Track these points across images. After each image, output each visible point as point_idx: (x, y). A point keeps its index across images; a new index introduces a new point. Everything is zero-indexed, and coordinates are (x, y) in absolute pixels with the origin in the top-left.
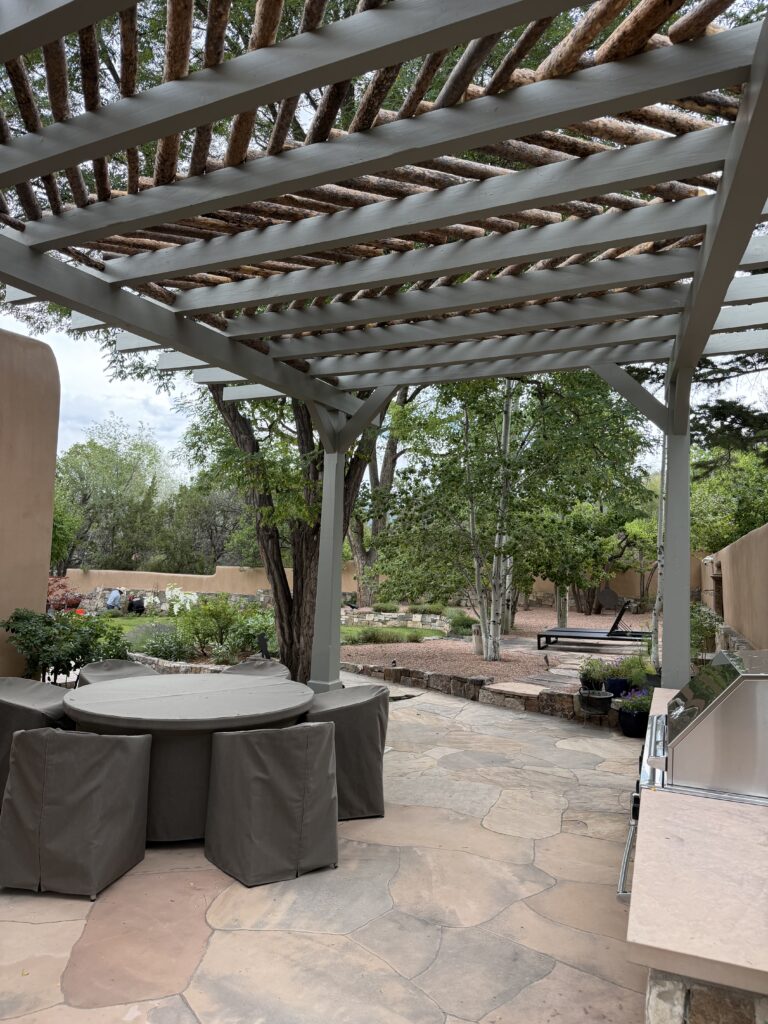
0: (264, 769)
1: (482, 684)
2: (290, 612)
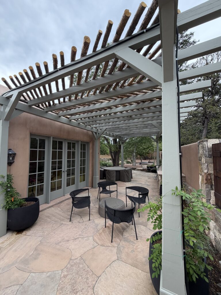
0: (126, 173)
1: (135, 168)
2: (114, 161)
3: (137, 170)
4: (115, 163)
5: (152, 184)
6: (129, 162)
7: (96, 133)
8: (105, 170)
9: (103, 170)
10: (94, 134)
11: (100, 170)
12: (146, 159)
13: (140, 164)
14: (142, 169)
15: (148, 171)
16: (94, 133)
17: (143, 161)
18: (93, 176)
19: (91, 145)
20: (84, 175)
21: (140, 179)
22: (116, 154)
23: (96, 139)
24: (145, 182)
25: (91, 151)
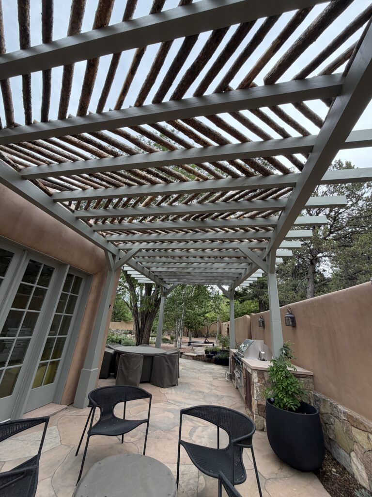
0: (168, 363)
1: (182, 353)
2: (139, 334)
3: (185, 358)
4: (142, 337)
5: (226, 394)
6: (168, 340)
7: (114, 256)
8: (118, 353)
9: (111, 351)
10: (110, 256)
11: (105, 352)
12: (197, 337)
13: (189, 344)
14: (195, 355)
15: (207, 359)
16: (109, 253)
17: (193, 339)
18: (81, 365)
19: (95, 282)
20: (55, 364)
21: (195, 378)
22: (146, 319)
23: (111, 270)
24: (209, 388)
25: (92, 297)
